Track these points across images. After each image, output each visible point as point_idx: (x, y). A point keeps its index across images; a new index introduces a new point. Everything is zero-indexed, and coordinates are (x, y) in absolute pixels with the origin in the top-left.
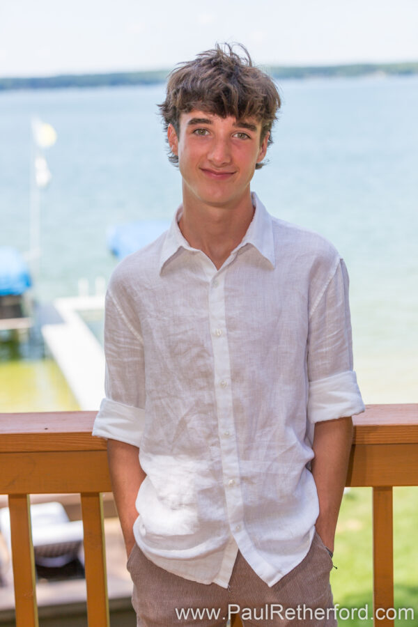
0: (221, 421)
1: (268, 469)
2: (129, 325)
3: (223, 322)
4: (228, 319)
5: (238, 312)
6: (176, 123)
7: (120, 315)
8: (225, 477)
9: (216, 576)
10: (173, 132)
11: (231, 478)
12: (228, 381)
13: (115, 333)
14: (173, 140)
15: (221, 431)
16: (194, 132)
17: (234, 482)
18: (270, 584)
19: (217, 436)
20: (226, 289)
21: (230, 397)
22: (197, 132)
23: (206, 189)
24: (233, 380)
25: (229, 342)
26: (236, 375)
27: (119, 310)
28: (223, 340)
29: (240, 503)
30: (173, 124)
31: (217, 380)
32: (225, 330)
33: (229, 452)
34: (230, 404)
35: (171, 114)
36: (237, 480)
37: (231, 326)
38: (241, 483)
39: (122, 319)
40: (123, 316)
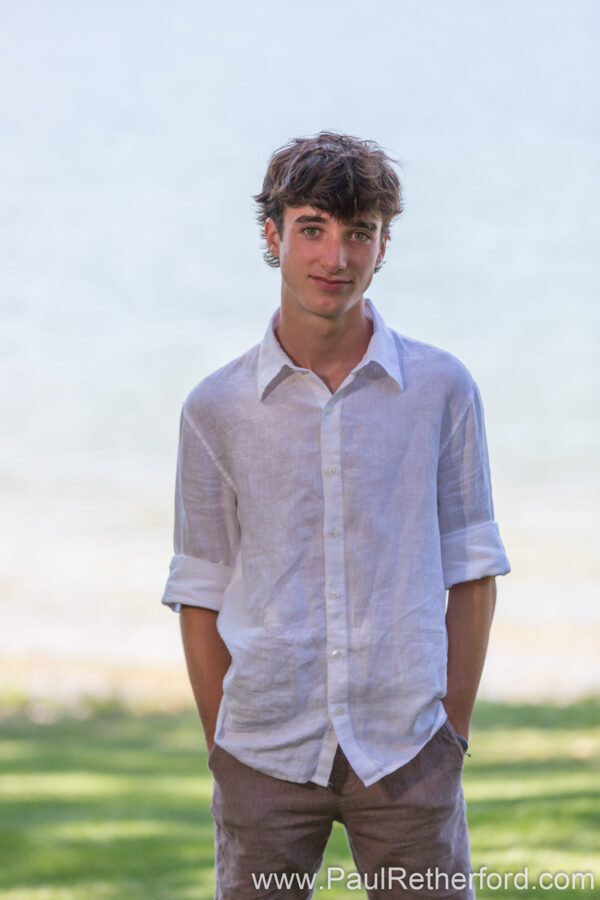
0: (328, 579)
1: (382, 640)
2: (218, 464)
3: (337, 458)
4: (344, 454)
5: (356, 446)
6: (278, 219)
7: (205, 451)
8: (329, 646)
9: (313, 772)
10: (273, 228)
11: (335, 648)
12: (341, 530)
13: (199, 474)
14: (272, 239)
15: (328, 590)
16: (302, 231)
17: (339, 654)
18: (368, 783)
19: (323, 597)
20: (342, 417)
21: (341, 549)
22: (306, 232)
23: (316, 299)
24: (346, 528)
25: (343, 482)
26: (351, 521)
27: (205, 444)
28: (336, 479)
29: (344, 679)
30: (274, 219)
31: (327, 528)
32: (338, 467)
33: (336, 616)
34: (341, 558)
35: (272, 207)
36: (344, 652)
37: (346, 463)
38: (348, 656)
39: (209, 457)
40: (211, 453)
